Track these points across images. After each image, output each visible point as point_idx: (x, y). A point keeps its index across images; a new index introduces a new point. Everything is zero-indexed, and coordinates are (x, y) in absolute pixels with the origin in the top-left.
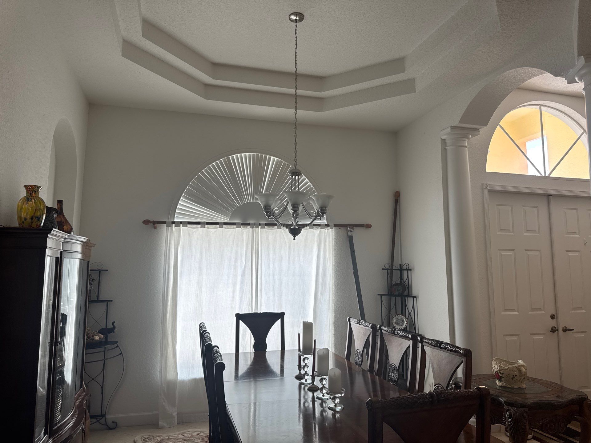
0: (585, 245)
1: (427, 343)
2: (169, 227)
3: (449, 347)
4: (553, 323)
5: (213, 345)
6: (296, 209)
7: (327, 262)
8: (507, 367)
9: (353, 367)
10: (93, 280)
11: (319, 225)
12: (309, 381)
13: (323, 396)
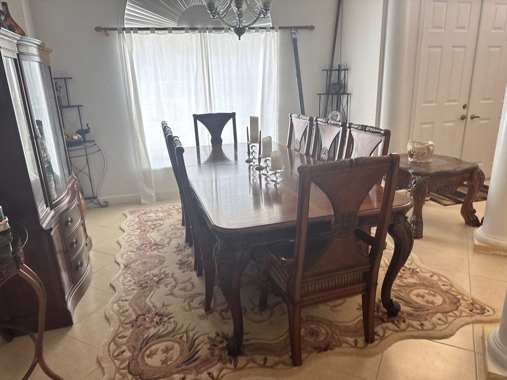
1: (354, 128)
2: (121, 34)
3: (372, 130)
4: (464, 112)
5: (174, 135)
6: (239, 6)
7: (272, 65)
8: (419, 147)
9: (292, 152)
10: (60, 87)
11: (265, 28)
12: (257, 163)
13: (267, 172)
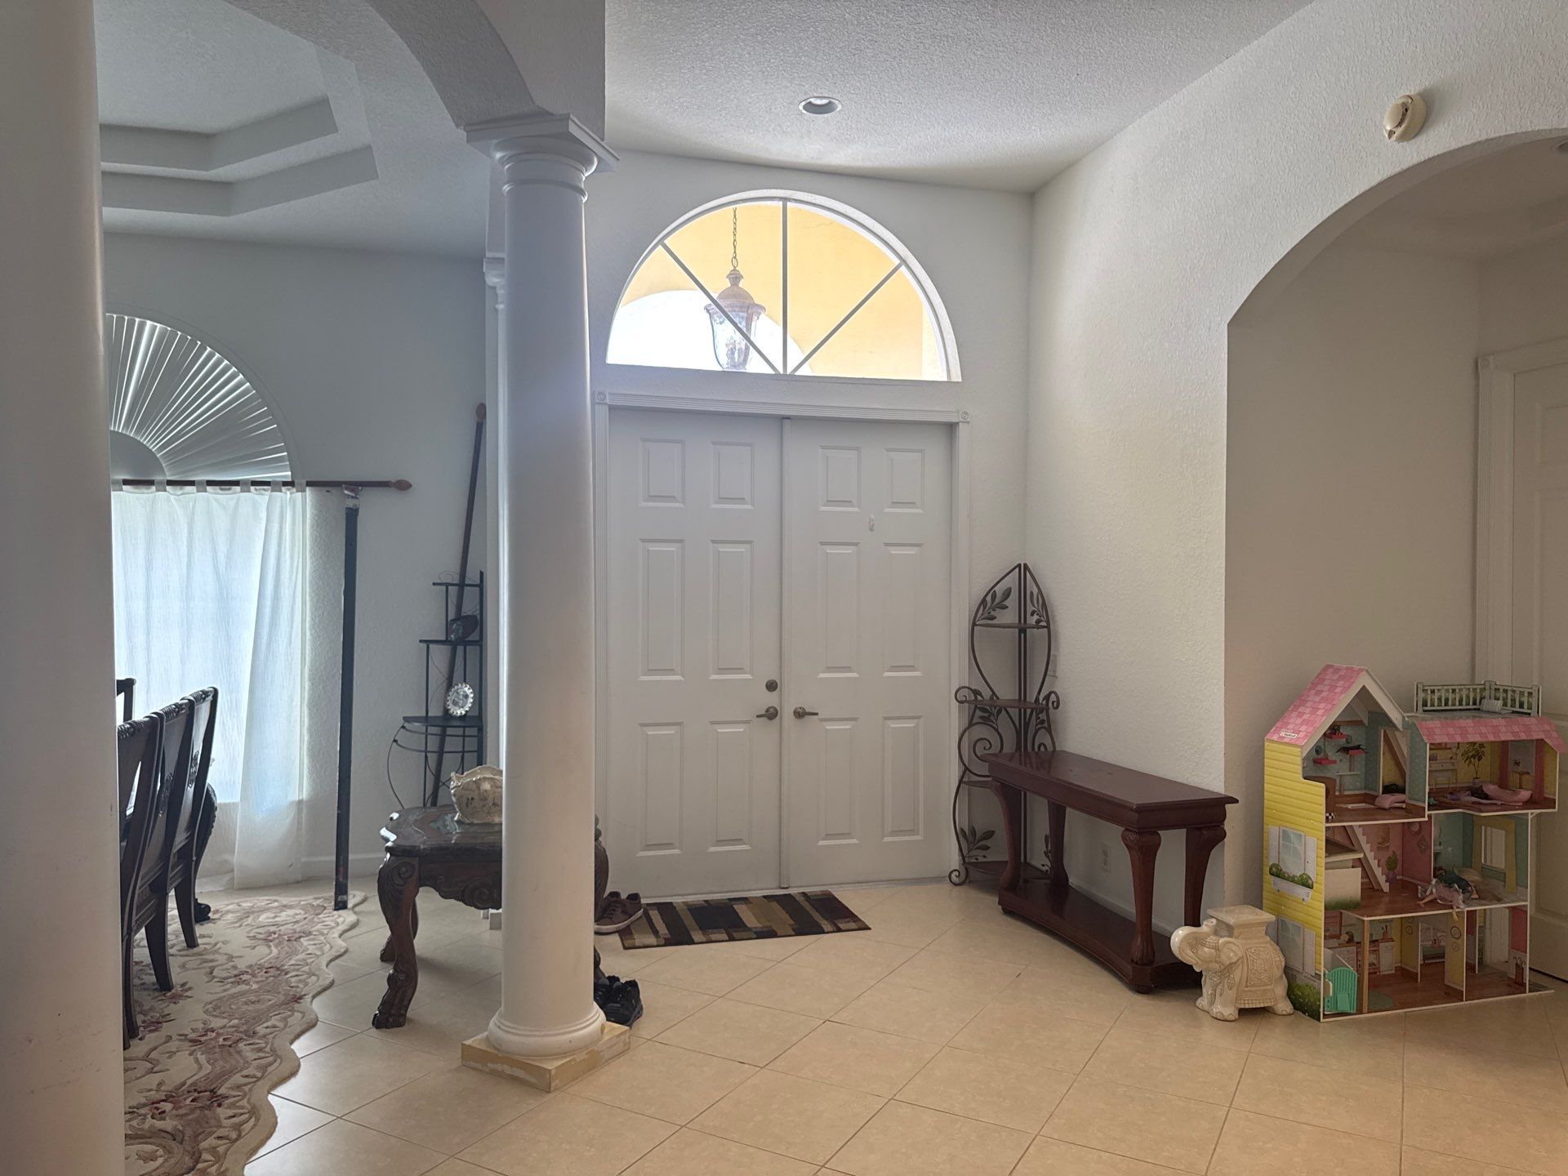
0: (872, 530)
4: (770, 699)
11: (267, 483)
